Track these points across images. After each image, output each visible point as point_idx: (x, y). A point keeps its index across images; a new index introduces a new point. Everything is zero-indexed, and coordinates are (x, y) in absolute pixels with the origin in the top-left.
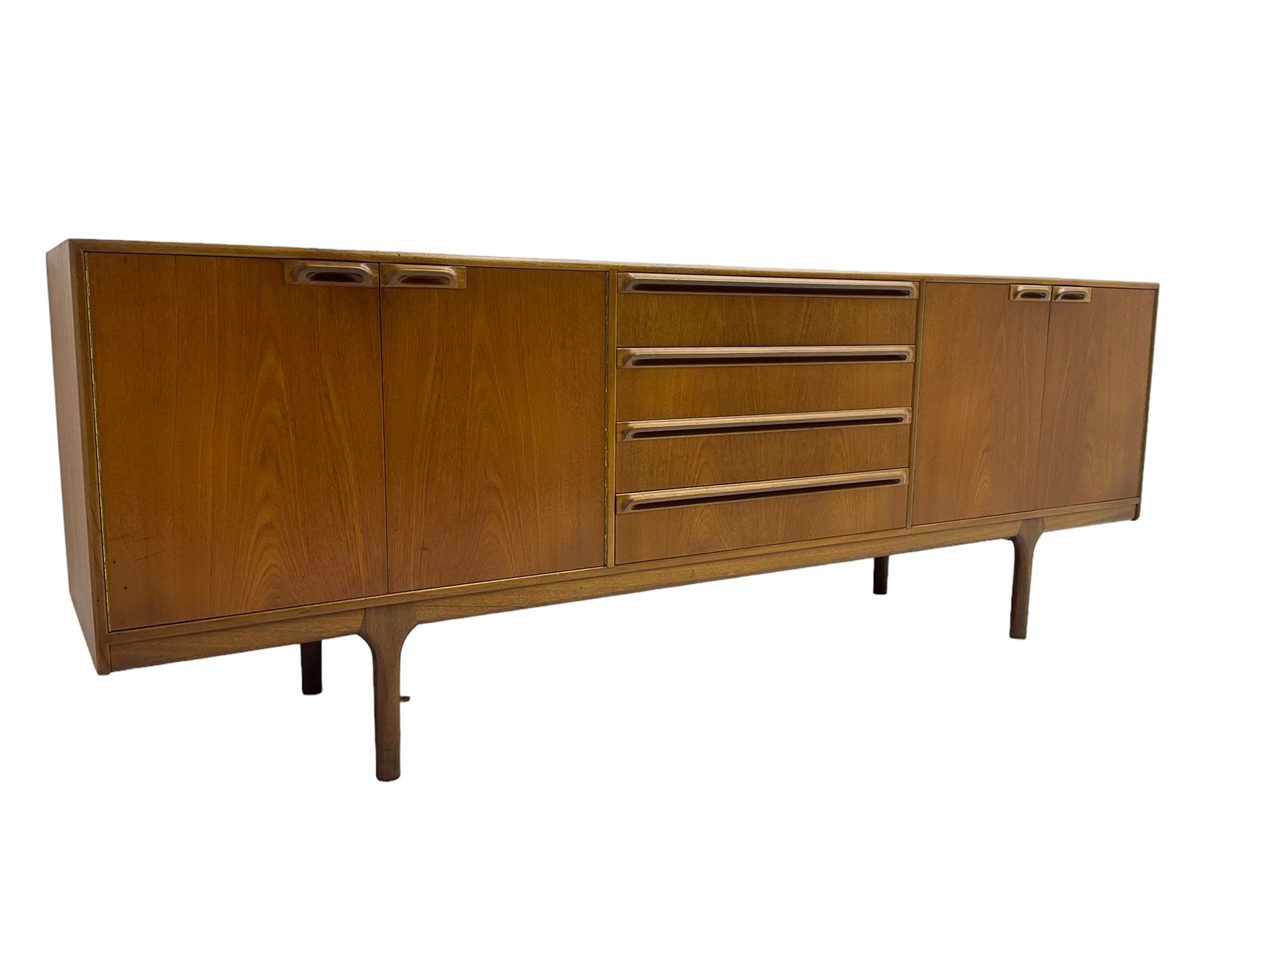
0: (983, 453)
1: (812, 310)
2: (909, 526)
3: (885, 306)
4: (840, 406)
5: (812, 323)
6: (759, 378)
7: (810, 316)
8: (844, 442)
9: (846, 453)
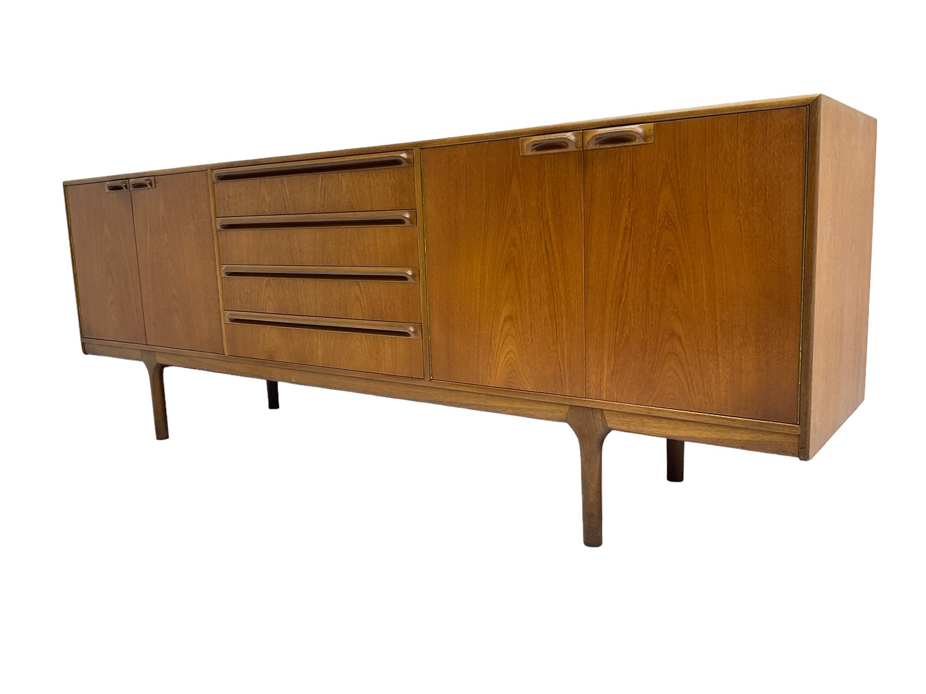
0: (505, 320)
1: (325, 184)
2: (427, 378)
3: (385, 175)
4: (355, 263)
5: (326, 195)
6: (295, 237)
7: (325, 189)
8: (361, 293)
9: (364, 302)
